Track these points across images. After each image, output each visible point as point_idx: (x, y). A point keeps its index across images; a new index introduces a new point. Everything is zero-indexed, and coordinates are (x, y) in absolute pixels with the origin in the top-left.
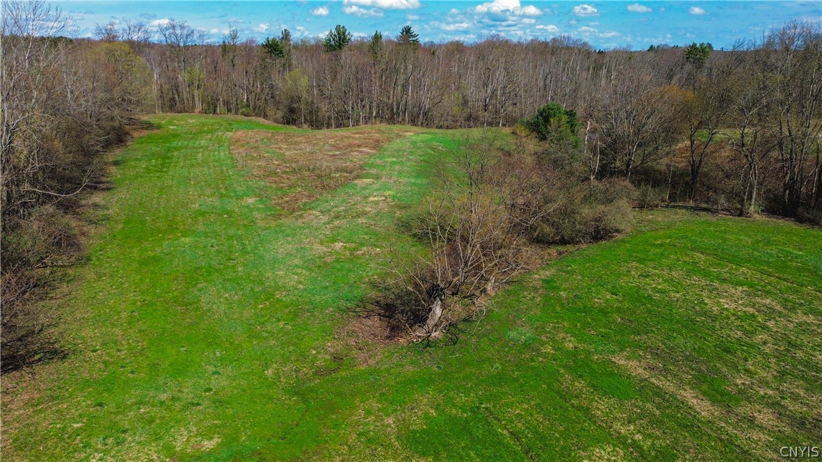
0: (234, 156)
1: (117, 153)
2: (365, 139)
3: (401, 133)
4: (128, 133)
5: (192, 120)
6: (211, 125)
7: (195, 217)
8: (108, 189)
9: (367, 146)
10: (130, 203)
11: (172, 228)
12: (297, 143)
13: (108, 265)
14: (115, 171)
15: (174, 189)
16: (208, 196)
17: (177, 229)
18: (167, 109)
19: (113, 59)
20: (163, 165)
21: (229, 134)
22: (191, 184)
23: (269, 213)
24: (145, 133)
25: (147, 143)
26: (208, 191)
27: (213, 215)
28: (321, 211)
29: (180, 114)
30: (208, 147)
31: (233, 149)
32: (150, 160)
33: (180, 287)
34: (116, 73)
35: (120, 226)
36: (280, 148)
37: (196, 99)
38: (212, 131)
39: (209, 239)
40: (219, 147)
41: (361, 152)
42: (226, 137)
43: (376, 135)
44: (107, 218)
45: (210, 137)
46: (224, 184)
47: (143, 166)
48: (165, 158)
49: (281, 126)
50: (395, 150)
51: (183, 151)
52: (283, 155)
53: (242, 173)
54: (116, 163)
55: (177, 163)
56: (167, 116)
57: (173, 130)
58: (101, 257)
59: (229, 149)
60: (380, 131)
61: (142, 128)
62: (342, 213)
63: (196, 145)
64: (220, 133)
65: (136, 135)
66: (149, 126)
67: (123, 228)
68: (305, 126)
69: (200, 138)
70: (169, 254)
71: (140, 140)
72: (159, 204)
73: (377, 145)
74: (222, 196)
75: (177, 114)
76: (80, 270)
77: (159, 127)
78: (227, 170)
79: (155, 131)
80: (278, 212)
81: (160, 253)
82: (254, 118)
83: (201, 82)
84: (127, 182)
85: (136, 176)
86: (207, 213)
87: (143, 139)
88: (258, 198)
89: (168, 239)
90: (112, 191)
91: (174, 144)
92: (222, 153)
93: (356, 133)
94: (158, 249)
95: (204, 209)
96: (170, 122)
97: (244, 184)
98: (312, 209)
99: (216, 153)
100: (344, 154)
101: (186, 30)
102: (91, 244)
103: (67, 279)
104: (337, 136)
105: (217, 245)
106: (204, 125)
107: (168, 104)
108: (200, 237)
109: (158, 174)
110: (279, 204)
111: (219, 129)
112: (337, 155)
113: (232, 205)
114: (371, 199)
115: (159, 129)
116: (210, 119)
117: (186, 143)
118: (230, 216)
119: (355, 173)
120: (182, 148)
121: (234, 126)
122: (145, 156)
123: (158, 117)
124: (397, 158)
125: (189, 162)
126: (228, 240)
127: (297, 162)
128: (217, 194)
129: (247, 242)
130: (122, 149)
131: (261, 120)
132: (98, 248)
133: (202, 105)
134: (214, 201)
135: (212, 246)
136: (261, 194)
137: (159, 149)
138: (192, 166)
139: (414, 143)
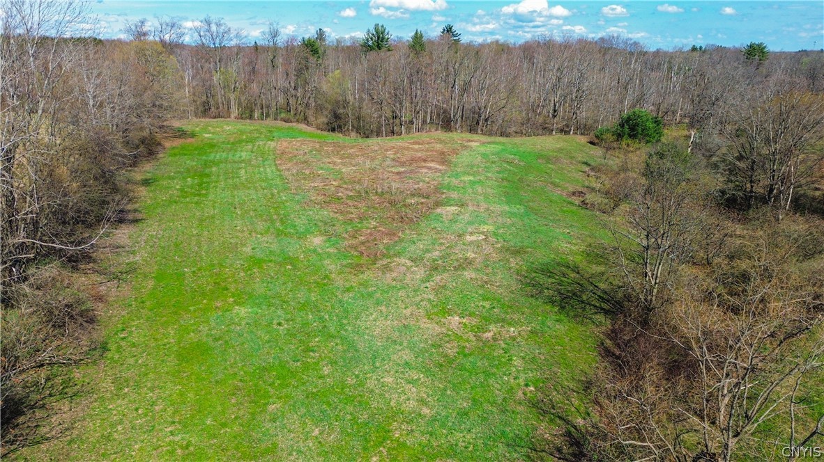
0: (282, 173)
1: (147, 169)
2: (427, 150)
3: (466, 144)
4: (159, 144)
5: (229, 127)
6: (250, 133)
7: (249, 269)
8: (136, 221)
9: (433, 161)
10: (163, 244)
11: (220, 288)
12: (351, 156)
13: (132, 361)
14: (145, 193)
15: (218, 222)
16: (262, 234)
17: (227, 289)
18: (200, 114)
19: (143, 59)
20: (200, 185)
21: (272, 144)
22: (237, 214)
23: (345, 262)
24: (178, 142)
25: (180, 154)
26: (261, 226)
27: (271, 264)
28: (410, 259)
29: (215, 120)
30: (250, 161)
31: (280, 164)
32: (184, 178)
33: (241, 412)
34: (148, 75)
35: (151, 284)
36: (334, 163)
37: (232, 103)
38: (251, 141)
39: (273, 308)
40: (263, 161)
41: (430, 168)
42: (269, 148)
43: (438, 146)
44: (132, 269)
45: (250, 147)
46: (278, 215)
47: (178, 187)
48: (202, 175)
49: (325, 133)
50: (468, 166)
51: (222, 166)
52: (340, 172)
53: (297, 198)
54: (146, 183)
55: (217, 182)
56: (201, 121)
57: (208, 139)
58: (123, 344)
59: (276, 165)
60: (440, 141)
61: (175, 137)
62: (440, 262)
63: (236, 158)
64: (261, 143)
65: (167, 144)
66: (182, 134)
67: (154, 288)
68: (353, 134)
69: (239, 149)
70: (221, 338)
71: (173, 152)
72: (199, 244)
73: (443, 158)
74: (279, 234)
75: (211, 120)
76: (91, 370)
77: (193, 135)
78: (278, 193)
79: (189, 140)
80: (356, 260)
81: (207, 335)
82: (295, 124)
83: (237, 84)
84: (159, 210)
85: (171, 202)
86: (265, 261)
87: (176, 151)
88: (325, 237)
89: (217, 307)
90: (140, 224)
91: (212, 157)
92: (268, 170)
93: (415, 143)
94: (204, 328)
95: (259, 254)
96: (205, 129)
97: (303, 215)
98: (398, 255)
99: (262, 169)
100: (411, 172)
101: (223, 28)
102: (110, 318)
103: (70, 391)
104: (394, 147)
105: (287, 320)
106: (242, 132)
107: (201, 108)
108: (259, 305)
109: (196, 199)
110: (354, 247)
111: (258, 137)
112: (403, 172)
113: (293, 248)
114: (468, 238)
115: (192, 137)
116: (247, 126)
117: (224, 155)
118: (295, 268)
119: (433, 198)
120: (222, 163)
121: (275, 134)
122: (179, 172)
123: (192, 124)
124: (473, 175)
125: (230, 181)
126: (300, 310)
127: (359, 182)
128: (271, 230)
129: (327, 317)
130: (153, 163)
131: (303, 126)
132: (120, 326)
133: (238, 110)
134: (269, 242)
135: (279, 324)
136: (327, 230)
137: (194, 163)
138: (235, 187)
139: (484, 155)
